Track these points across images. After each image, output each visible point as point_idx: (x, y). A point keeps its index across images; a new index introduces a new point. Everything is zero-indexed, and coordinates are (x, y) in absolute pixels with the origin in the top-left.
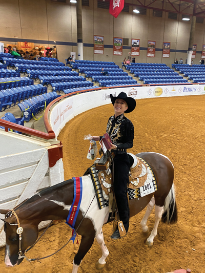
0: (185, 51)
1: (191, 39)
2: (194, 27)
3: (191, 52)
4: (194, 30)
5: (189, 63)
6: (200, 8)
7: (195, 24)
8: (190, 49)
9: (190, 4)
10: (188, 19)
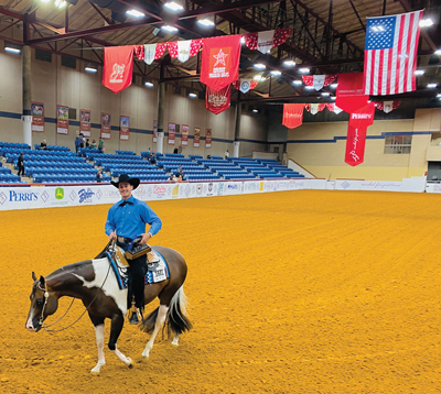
0: (17, 116)
1: (25, 92)
2: (28, 67)
3: (29, 119)
4: (29, 73)
5: (29, 142)
6: (36, 30)
7: (29, 61)
8: (26, 112)
9: (16, 20)
10: (18, 51)
